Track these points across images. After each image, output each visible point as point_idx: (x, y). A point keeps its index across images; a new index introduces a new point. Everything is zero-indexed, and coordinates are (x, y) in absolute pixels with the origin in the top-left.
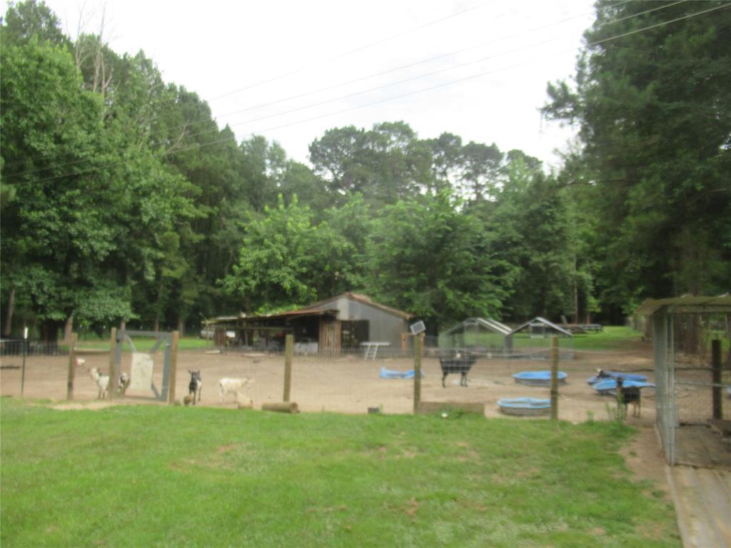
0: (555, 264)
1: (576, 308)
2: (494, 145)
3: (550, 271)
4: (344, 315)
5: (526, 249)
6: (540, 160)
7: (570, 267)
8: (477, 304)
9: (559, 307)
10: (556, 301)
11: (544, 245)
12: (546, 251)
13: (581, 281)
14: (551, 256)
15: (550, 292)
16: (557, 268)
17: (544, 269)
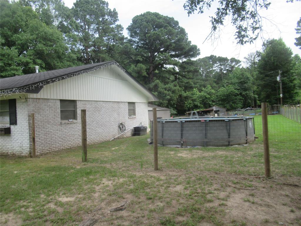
0: (248, 94)
1: (254, 104)
2: (226, 57)
3: (247, 96)
4: (215, 110)
5: (241, 91)
6: (240, 61)
7: (252, 94)
8: (238, 106)
9: (250, 104)
10: (249, 103)
11: (245, 90)
12: (246, 91)
13: (255, 97)
14: (247, 92)
15: (247, 101)
16: (249, 95)
17: (246, 95)
